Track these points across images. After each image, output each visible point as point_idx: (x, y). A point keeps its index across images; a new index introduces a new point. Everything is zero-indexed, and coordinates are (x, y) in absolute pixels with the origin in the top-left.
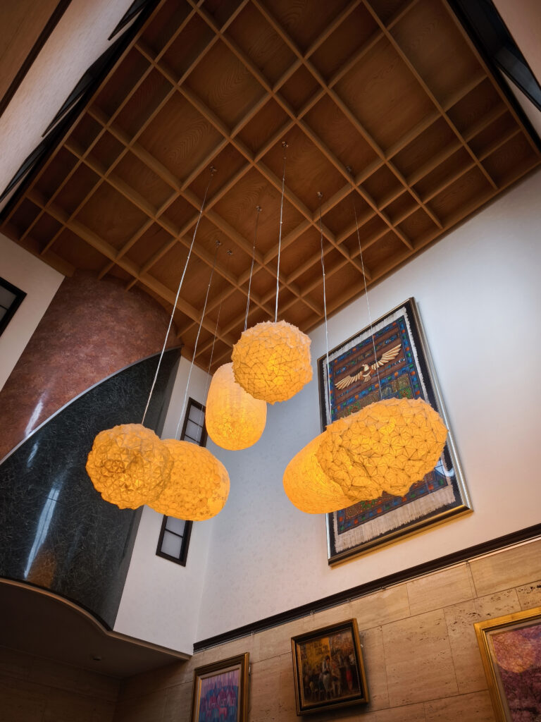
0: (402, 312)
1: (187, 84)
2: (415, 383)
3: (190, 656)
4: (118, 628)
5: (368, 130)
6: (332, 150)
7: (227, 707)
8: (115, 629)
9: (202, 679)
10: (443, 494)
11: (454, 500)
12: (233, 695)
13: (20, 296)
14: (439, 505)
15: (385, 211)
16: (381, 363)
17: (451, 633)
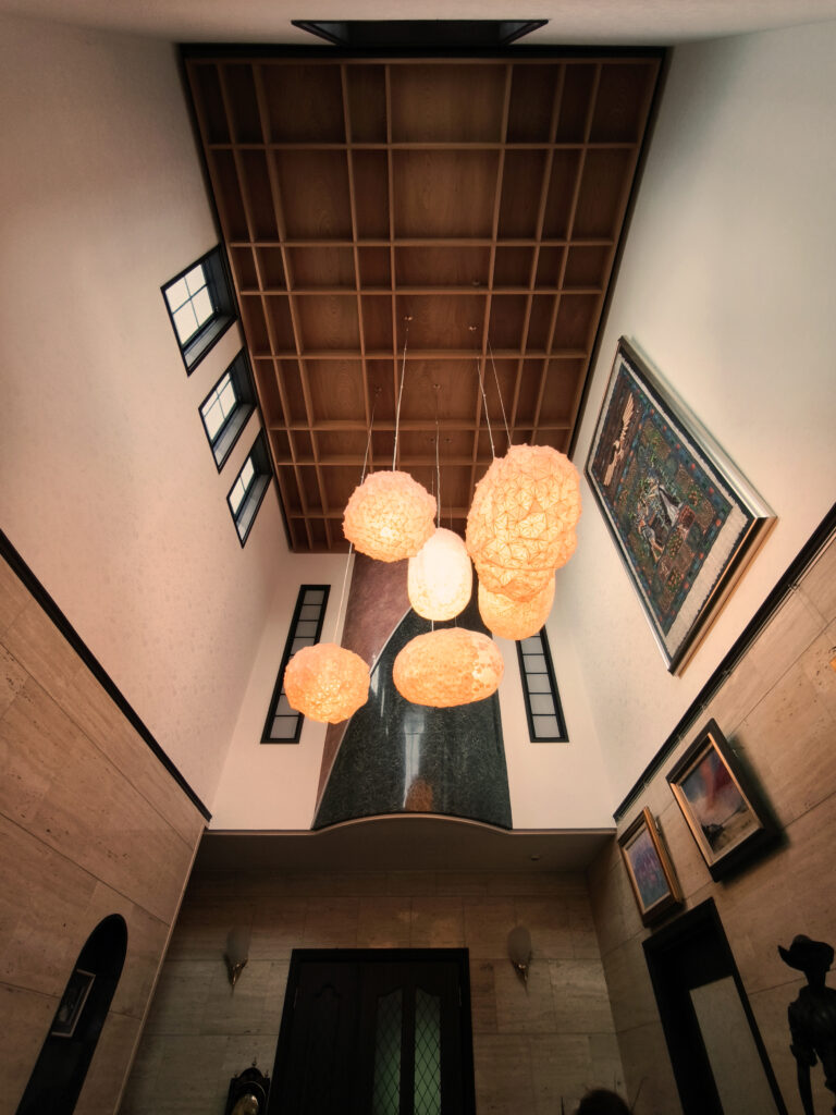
0: (621, 360)
1: (307, 349)
2: (659, 422)
3: (615, 829)
4: (515, 826)
5: (462, 236)
6: (447, 284)
7: (655, 873)
8: (514, 827)
9: (627, 849)
10: (732, 521)
11: (746, 520)
12: (653, 858)
13: (326, 589)
14: (735, 536)
15: (538, 285)
16: (625, 428)
17: (820, 689)
